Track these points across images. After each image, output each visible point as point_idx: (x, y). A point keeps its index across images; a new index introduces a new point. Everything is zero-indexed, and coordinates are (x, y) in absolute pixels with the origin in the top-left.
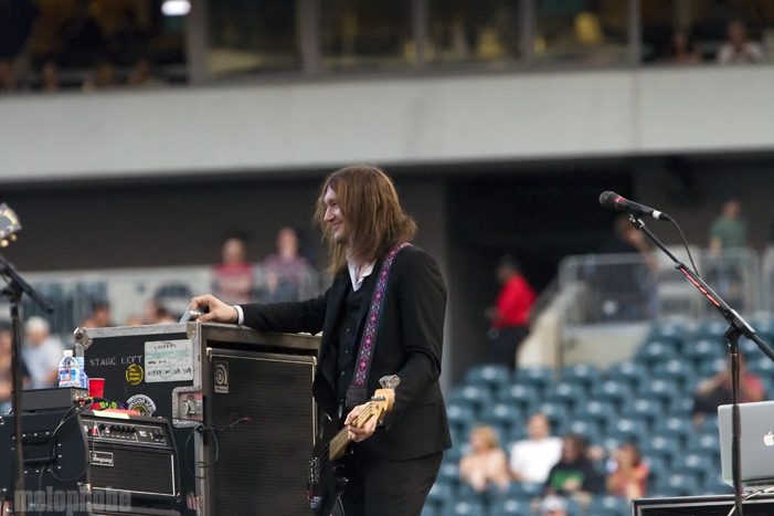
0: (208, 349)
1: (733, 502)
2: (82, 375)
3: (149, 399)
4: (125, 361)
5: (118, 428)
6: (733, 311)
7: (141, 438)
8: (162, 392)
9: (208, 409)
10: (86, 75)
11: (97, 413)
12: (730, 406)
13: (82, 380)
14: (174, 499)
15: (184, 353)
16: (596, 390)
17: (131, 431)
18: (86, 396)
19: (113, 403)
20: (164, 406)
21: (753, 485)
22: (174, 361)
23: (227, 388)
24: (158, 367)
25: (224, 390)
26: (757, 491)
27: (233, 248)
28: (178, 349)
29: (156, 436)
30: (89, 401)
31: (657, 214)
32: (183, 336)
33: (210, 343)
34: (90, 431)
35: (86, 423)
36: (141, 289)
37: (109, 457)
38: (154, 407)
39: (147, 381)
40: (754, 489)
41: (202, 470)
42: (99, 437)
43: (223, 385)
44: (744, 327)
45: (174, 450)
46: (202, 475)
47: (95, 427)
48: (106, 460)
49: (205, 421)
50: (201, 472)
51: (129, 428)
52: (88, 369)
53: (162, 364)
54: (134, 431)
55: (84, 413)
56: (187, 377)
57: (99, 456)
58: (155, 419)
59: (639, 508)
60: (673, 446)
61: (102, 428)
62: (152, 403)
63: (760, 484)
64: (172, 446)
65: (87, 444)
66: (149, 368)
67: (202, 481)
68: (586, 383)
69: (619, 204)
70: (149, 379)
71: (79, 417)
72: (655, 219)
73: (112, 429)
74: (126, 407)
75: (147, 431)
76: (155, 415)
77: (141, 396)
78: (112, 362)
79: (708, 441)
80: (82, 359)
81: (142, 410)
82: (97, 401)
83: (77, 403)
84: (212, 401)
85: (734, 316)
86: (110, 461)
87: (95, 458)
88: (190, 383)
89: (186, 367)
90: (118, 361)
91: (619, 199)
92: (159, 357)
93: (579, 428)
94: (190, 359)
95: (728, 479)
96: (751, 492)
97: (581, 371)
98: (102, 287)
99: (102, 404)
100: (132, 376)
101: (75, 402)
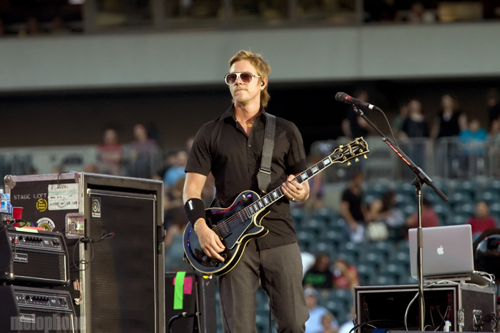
0: (88, 190)
1: (418, 290)
2: (8, 205)
3: (51, 221)
4: (36, 196)
5: (31, 239)
6: (419, 168)
7: (45, 245)
8: (59, 216)
9: (88, 228)
10: (21, 27)
11: (17, 229)
12: (416, 229)
13: (9, 208)
14: (66, 284)
15: (73, 192)
16: (333, 224)
17: (39, 241)
18: (11, 218)
19: (28, 223)
20: (61, 225)
21: (430, 279)
22: (66, 197)
23: (100, 214)
24: (56, 200)
25: (98, 215)
26: (432, 282)
27: (110, 135)
28: (69, 189)
29: (54, 244)
30: (13, 222)
31: (371, 106)
32: (72, 181)
33: (89, 186)
34: (14, 240)
35: (11, 235)
36: (53, 159)
37: (25, 257)
38: (54, 226)
39: (50, 209)
40: (431, 281)
41: (84, 265)
42: (19, 244)
43: (97, 212)
44: (426, 178)
45: (66, 253)
46: (84, 268)
47: (16, 238)
48: (23, 259)
49: (85, 235)
50: (83, 266)
51: (37, 238)
52: (13, 202)
53: (59, 199)
54: (41, 240)
55: (10, 229)
56: (75, 207)
57: (19, 256)
58: (55, 233)
59: (359, 292)
60: (380, 259)
61: (21, 238)
62: (52, 223)
63: (434, 279)
64: (65, 250)
65: (11, 249)
66: (51, 201)
67: (84, 272)
68: (327, 220)
69: (347, 101)
70: (51, 208)
71: (6, 231)
72: (370, 110)
73: (27, 239)
74: (36, 225)
75: (49, 240)
76: (54, 230)
77: (46, 219)
78: (28, 197)
79: (402, 256)
80: (9, 195)
81: (46, 227)
82: (18, 221)
83: (5, 222)
84: (90, 222)
85: (419, 171)
86: (26, 259)
87: (16, 257)
88: (77, 211)
89: (74, 201)
90: (31, 196)
91: (347, 97)
92: (57, 194)
93: (322, 247)
94: (77, 196)
95: (414, 275)
96: (429, 283)
97: (324, 212)
98: (29, 158)
99: (21, 223)
100: (40, 206)
101: (4, 221)
